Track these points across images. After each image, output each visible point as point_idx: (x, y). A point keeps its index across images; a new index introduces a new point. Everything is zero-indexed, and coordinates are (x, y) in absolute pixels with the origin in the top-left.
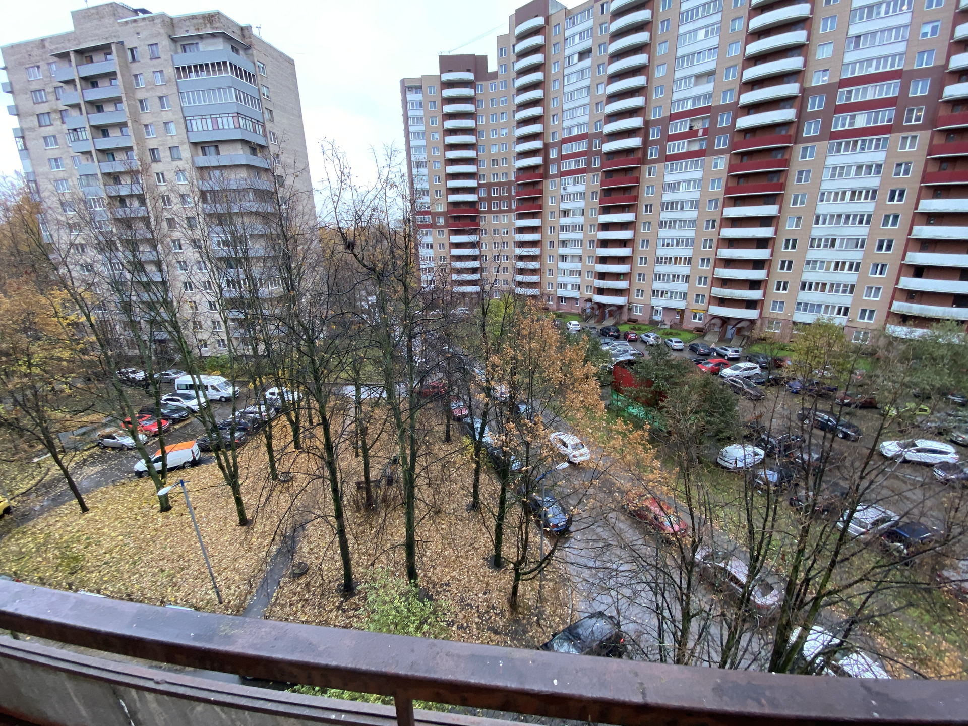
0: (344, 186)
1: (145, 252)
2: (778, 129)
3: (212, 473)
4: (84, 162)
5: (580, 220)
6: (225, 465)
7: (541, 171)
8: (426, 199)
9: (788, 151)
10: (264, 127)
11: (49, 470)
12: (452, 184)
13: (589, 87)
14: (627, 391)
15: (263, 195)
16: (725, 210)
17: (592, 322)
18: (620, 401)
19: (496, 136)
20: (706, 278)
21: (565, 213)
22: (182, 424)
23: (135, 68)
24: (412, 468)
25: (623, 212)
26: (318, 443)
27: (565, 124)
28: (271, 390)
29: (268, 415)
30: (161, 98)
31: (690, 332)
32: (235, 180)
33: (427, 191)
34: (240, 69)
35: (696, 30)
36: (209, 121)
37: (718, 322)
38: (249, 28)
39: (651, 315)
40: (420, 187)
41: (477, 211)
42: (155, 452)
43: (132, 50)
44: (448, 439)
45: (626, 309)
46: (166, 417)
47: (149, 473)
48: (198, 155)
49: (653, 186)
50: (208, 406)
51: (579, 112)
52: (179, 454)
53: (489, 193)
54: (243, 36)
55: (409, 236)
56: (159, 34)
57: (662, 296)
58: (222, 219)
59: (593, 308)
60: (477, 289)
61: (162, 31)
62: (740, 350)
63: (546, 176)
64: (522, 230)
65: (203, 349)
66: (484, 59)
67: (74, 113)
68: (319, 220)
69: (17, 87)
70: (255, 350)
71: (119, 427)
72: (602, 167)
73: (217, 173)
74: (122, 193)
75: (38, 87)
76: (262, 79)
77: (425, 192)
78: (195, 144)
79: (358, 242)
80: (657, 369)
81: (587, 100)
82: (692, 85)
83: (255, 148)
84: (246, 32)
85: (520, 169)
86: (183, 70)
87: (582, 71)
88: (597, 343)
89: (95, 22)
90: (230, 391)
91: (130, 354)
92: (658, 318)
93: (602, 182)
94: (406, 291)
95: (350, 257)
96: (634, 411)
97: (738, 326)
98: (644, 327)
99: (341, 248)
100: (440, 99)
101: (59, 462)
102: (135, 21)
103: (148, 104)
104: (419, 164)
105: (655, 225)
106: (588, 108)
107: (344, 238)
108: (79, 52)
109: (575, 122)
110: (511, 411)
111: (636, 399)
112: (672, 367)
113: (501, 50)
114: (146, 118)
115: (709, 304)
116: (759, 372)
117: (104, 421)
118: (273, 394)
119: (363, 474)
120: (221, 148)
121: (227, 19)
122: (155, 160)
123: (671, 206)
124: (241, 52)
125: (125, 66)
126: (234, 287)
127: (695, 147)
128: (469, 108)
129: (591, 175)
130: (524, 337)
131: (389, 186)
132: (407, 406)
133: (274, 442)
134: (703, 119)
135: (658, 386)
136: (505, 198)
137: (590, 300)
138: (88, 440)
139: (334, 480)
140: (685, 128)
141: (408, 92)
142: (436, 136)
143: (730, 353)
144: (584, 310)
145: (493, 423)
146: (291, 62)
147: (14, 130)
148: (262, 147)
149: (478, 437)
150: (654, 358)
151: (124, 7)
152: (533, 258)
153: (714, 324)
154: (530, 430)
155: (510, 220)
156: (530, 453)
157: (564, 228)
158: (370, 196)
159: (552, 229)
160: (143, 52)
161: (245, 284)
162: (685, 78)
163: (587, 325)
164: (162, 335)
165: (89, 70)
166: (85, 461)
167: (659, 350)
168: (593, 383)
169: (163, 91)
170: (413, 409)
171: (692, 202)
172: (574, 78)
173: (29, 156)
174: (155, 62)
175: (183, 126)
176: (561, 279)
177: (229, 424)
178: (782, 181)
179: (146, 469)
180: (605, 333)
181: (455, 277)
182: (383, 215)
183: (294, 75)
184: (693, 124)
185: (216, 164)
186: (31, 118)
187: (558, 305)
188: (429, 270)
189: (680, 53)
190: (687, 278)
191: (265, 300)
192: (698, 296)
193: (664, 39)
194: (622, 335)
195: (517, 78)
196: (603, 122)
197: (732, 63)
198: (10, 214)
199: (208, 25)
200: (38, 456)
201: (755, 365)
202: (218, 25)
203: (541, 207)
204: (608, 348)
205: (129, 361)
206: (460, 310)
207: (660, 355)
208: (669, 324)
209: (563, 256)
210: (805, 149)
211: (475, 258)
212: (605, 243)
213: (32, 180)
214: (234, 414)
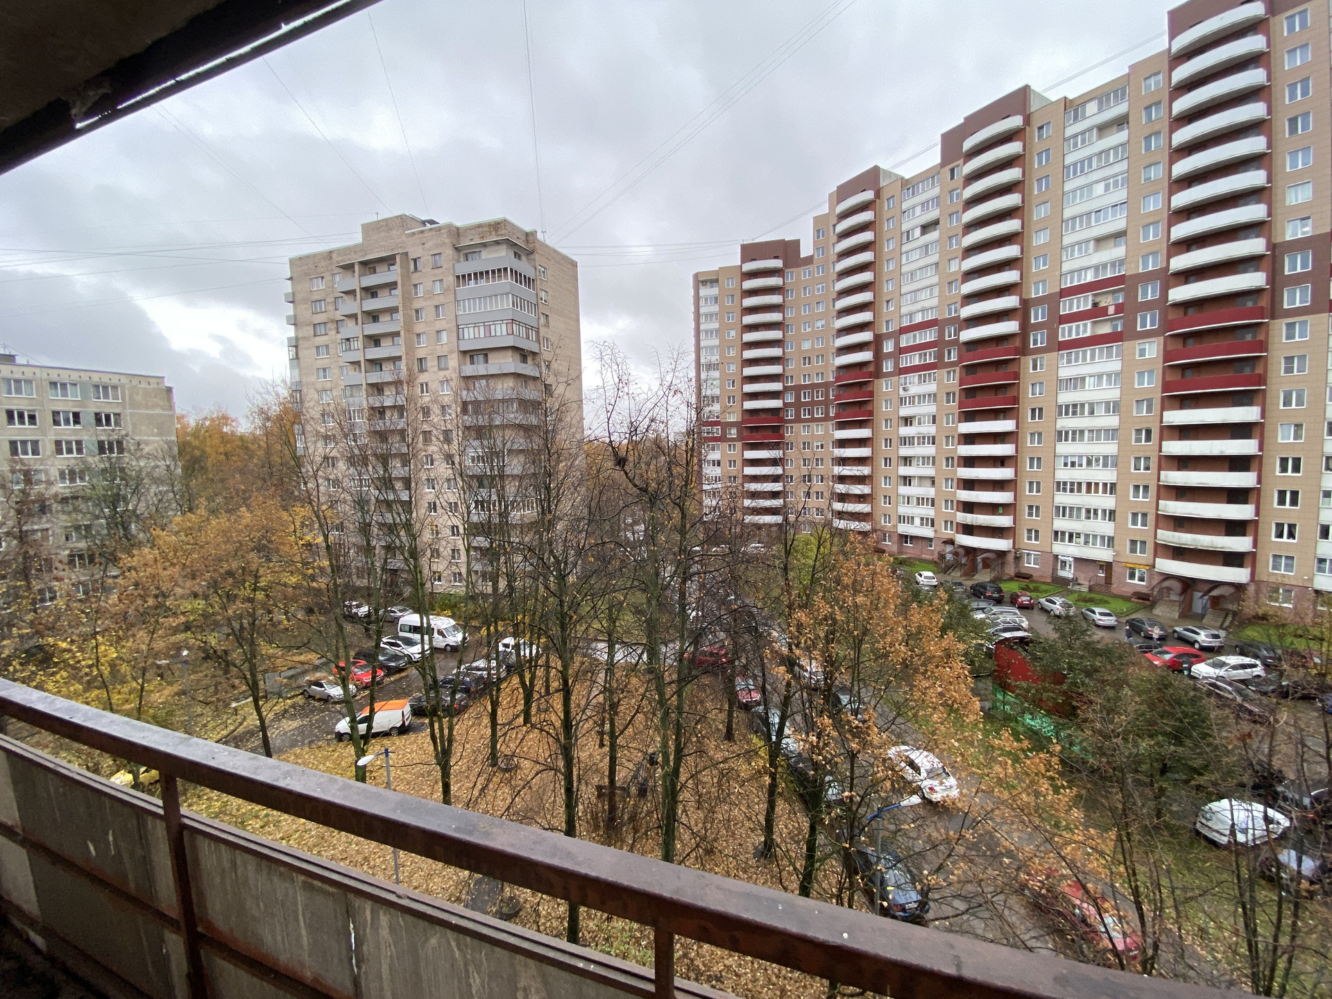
0: (621, 394)
1: (397, 469)
2: (1239, 300)
3: (420, 746)
4: (352, 373)
5: (931, 430)
6: (438, 735)
7: (871, 368)
8: (716, 407)
9: (1263, 329)
10: (538, 333)
11: (245, 719)
12: (750, 388)
13: (937, 264)
14: (1021, 688)
15: (527, 405)
16: (1165, 413)
17: (956, 575)
18: (1009, 703)
19: (808, 330)
20: (1144, 515)
21: (908, 421)
22: (397, 676)
23: (415, 278)
24: (676, 772)
25: (996, 419)
26: (553, 718)
27: (904, 310)
28: (506, 641)
29: (498, 673)
30: (437, 307)
31: (1126, 599)
32: (503, 389)
33: (718, 397)
34: (521, 275)
35: (1090, 185)
36: (482, 329)
37: (1177, 586)
38: (534, 233)
39: (1055, 570)
40: (709, 393)
41: (782, 420)
42: (361, 709)
43: (415, 261)
44: (729, 736)
45: (1011, 557)
46: (383, 666)
47: (351, 737)
48: (465, 364)
49: (1041, 383)
50: (432, 654)
51: (924, 295)
52: (389, 715)
53: (798, 397)
54: (527, 241)
55: (692, 449)
56: (444, 244)
57: (1070, 540)
58: (480, 432)
59: (956, 554)
60: (778, 519)
61: (447, 241)
62: (1222, 633)
63: (878, 374)
64: (843, 443)
65: (436, 583)
66: (796, 243)
67: (350, 324)
68: (587, 433)
69: (298, 297)
70: (495, 588)
71: (330, 673)
72: (961, 359)
73: (484, 382)
74: (386, 404)
75: (319, 298)
76: (541, 284)
77: (714, 399)
78: (464, 353)
79: (631, 459)
80: (1069, 655)
81: (935, 279)
82: (1091, 251)
83: (524, 355)
84: (531, 238)
85: (841, 368)
86: (463, 278)
87: (927, 246)
88: (966, 607)
89: (383, 234)
90: (458, 637)
91: (358, 583)
92: (1067, 573)
93: (961, 379)
94: (684, 516)
95: (618, 475)
96: (1035, 723)
97: (1215, 593)
98: (1043, 587)
99: (610, 464)
100: (740, 291)
101: (258, 709)
102: (422, 232)
103: (423, 314)
104: (710, 367)
105: (1049, 436)
106: (936, 291)
107: (615, 454)
108: (363, 264)
109: (919, 306)
110: (826, 699)
111: (1038, 703)
112: (1096, 653)
113: (817, 231)
114: (419, 328)
115: (1155, 556)
116: (1262, 674)
117: (317, 662)
118: (506, 646)
119: (607, 773)
120: (490, 356)
121: (513, 225)
122: (422, 371)
123: (1074, 409)
124: (523, 258)
125: (406, 276)
126: (483, 509)
127: (1106, 329)
128: (776, 299)
129: (944, 371)
130: (846, 587)
131: (672, 393)
132: (675, 677)
133: (499, 712)
134: (1114, 292)
135: (1075, 684)
136: (819, 403)
137: (951, 542)
138: (294, 685)
139: (568, 777)
140: (1086, 304)
141: (701, 287)
142: (733, 333)
143: (1203, 637)
144: (942, 557)
145: (798, 718)
146: (574, 264)
147: (289, 339)
148: (534, 354)
149: (774, 738)
150: (1063, 636)
151: (413, 219)
152: (860, 480)
153: (1169, 589)
154: (858, 733)
155: (827, 431)
156: (857, 772)
157: (906, 441)
158: (649, 405)
159: (889, 442)
160: (426, 261)
161: (494, 506)
162: (1079, 243)
163: (948, 578)
164: (397, 563)
165: (371, 280)
166: (286, 711)
167: (1071, 625)
168: (959, 666)
169: (441, 300)
170: (682, 681)
171: (1108, 403)
172: (915, 255)
173: (299, 366)
174: (437, 271)
175: (455, 335)
176: (904, 510)
177: (451, 681)
178: (1259, 370)
179: (349, 731)
180: (978, 592)
181: (747, 503)
182: (663, 426)
183: (575, 278)
184: (1097, 300)
185: (485, 373)
186: (308, 328)
187: (901, 546)
188: (714, 493)
189: (1068, 213)
190: (1112, 515)
191: (515, 526)
192: (1133, 542)
193: (1043, 199)
194: (1007, 598)
195: (838, 261)
196: (958, 305)
197: (1151, 220)
198: (269, 424)
199: (494, 233)
200: (237, 700)
201: (1253, 661)
202: (503, 232)
203: (871, 413)
204: (983, 616)
205: (355, 592)
206: (754, 547)
207: (1073, 632)
208: (1087, 583)
209: (905, 478)
210: (1291, 326)
211: (776, 479)
212: (970, 462)
213: (297, 391)
214: (459, 668)
